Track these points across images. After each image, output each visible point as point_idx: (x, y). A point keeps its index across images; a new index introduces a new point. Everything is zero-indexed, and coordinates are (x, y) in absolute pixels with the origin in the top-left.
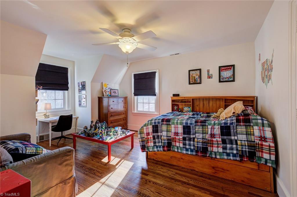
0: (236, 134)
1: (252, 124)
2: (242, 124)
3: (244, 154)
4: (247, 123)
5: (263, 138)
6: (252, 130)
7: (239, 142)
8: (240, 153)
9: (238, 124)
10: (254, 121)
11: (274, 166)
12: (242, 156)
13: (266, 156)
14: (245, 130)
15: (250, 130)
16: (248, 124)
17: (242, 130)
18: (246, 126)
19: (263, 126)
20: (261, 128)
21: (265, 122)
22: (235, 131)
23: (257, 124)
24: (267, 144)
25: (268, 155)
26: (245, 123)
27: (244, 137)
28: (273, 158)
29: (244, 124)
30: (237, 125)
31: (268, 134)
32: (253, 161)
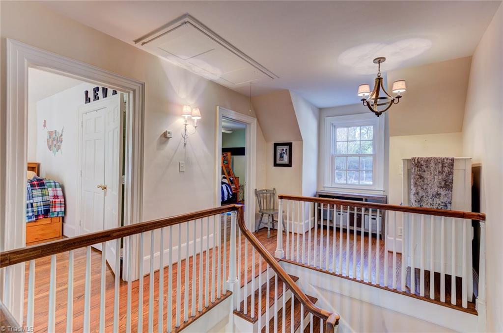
0: (31, 197)
1: (46, 187)
2: (37, 188)
3: (40, 213)
4: (41, 186)
5: (56, 197)
6: (47, 192)
7: (34, 205)
8: (36, 214)
9: (32, 188)
10: (47, 184)
11: (63, 215)
12: (37, 216)
13: (58, 209)
14: (41, 193)
15: (45, 192)
16: (43, 187)
17: (38, 193)
18: (41, 189)
19: (56, 187)
20: (54, 189)
21: (57, 184)
22: (31, 195)
23: (50, 187)
24: (59, 200)
25: (60, 208)
26: (39, 186)
27: (40, 199)
28: (63, 209)
29: (39, 188)
30: (32, 190)
31: (60, 193)
32: (47, 217)
